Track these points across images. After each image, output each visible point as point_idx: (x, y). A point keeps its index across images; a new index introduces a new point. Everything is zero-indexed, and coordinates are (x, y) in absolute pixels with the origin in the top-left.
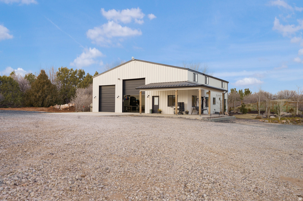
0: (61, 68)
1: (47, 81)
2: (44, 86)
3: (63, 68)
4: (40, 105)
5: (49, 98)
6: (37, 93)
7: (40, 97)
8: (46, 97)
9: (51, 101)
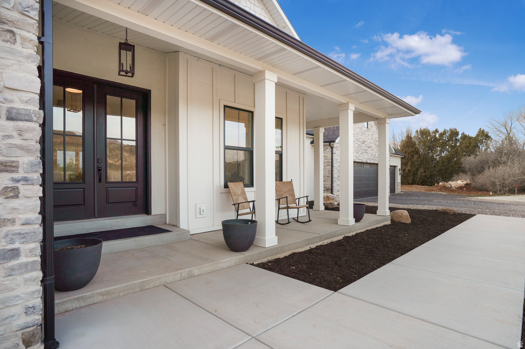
0: (419, 130)
1: (415, 149)
2: (412, 156)
3: (422, 129)
4: (410, 182)
5: (421, 172)
6: (406, 166)
7: (409, 171)
8: (417, 170)
9: (425, 176)
